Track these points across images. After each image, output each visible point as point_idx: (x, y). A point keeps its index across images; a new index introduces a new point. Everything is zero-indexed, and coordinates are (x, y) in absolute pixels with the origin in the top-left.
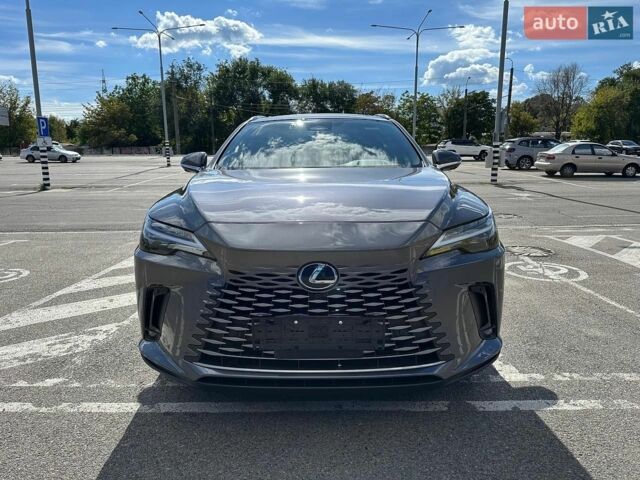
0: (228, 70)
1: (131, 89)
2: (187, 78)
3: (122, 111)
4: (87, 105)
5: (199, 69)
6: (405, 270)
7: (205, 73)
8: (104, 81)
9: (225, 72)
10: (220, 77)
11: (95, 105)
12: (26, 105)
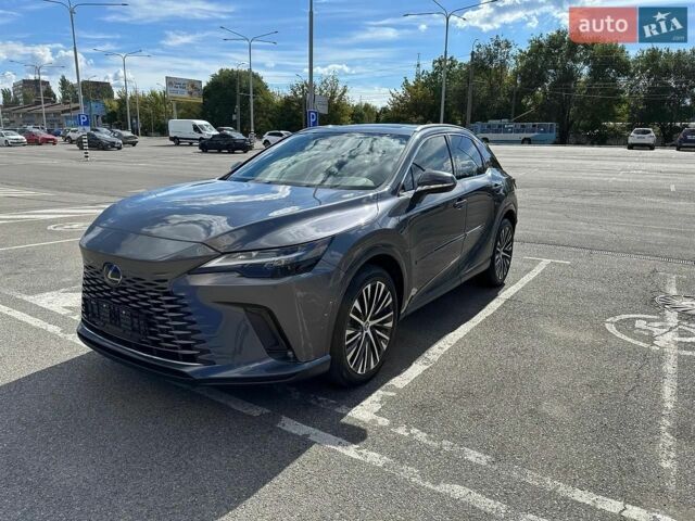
0: (541, 46)
1: (437, 74)
2: (492, 57)
3: (425, 96)
4: (393, 91)
5: (508, 46)
6: (166, 281)
7: (514, 51)
8: (418, 65)
9: (537, 47)
10: (530, 54)
11: (401, 92)
12: (343, 94)
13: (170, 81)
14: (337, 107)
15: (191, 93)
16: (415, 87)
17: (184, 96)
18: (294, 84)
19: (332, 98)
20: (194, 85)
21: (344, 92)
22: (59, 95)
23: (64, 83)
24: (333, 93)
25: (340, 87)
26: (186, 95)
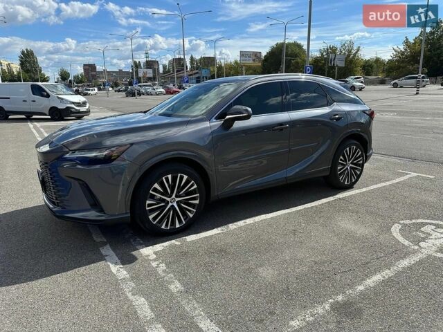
4: (396, 48)
12: (357, 52)
13: (243, 54)
14: (351, 62)
15: (254, 60)
16: (414, 44)
17: (250, 62)
18: (322, 48)
19: (349, 56)
20: (257, 55)
21: (358, 50)
22: (189, 66)
23: (192, 59)
24: (350, 52)
25: (355, 48)
26: (251, 61)
